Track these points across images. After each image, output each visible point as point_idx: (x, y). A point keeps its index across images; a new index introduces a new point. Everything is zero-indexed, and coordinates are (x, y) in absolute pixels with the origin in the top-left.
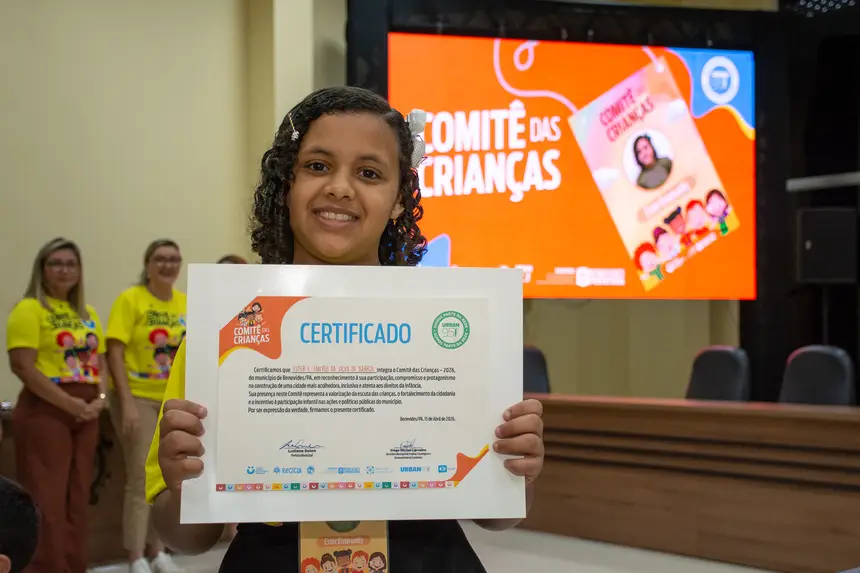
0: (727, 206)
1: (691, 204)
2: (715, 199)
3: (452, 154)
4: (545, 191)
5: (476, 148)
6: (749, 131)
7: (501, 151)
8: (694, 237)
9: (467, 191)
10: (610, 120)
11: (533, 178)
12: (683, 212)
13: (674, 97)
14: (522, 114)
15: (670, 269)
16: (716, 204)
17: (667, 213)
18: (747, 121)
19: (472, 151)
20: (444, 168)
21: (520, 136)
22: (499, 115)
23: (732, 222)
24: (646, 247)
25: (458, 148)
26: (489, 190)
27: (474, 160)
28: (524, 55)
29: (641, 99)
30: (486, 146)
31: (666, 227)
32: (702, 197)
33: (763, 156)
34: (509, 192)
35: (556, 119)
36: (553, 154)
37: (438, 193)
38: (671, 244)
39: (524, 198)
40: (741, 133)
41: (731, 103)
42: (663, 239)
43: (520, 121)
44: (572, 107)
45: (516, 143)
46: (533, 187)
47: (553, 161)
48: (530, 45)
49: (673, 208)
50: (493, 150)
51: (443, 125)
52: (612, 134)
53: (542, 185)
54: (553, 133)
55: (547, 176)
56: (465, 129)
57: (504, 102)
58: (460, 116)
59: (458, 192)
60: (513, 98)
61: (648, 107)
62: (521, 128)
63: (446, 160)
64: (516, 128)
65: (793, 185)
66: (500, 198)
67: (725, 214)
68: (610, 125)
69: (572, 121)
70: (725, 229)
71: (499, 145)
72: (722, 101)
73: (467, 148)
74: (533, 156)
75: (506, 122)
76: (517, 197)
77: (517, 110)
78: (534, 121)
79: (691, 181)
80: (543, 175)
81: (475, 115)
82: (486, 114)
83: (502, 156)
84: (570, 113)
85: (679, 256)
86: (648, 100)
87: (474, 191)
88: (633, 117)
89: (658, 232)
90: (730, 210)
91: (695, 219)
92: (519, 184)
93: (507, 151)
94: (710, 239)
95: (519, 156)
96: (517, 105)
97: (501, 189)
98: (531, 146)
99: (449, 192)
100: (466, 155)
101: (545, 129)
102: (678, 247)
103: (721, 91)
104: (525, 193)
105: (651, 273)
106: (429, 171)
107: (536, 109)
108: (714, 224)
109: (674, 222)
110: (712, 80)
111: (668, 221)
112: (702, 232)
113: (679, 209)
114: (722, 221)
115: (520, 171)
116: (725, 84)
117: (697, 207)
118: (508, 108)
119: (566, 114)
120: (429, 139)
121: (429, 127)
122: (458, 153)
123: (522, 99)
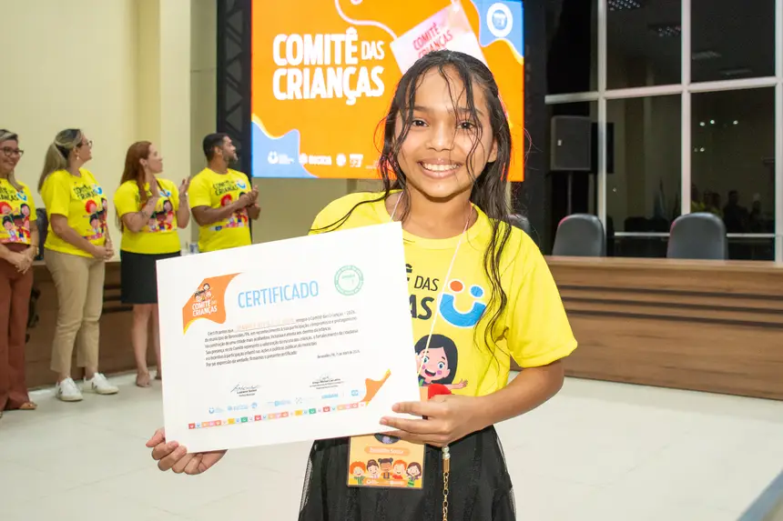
3: (301, 67)
4: (371, 98)
5: (320, 63)
6: (520, 59)
7: (339, 66)
9: (313, 96)
10: (421, 46)
11: (364, 87)
13: (467, 31)
14: (355, 38)
18: (518, 51)
19: (317, 65)
20: (295, 81)
21: (354, 55)
22: (338, 38)
25: (306, 63)
26: (331, 96)
27: (319, 71)
29: (443, 31)
30: (328, 62)
33: (528, 77)
34: (345, 98)
35: (381, 43)
36: (379, 70)
37: (290, 97)
39: (356, 102)
40: (514, 60)
41: (507, 37)
43: (354, 43)
44: (392, 34)
45: (350, 60)
46: (363, 94)
47: (378, 75)
50: (333, 65)
51: (295, 45)
53: (370, 93)
54: (379, 53)
55: (374, 86)
56: (312, 48)
57: (342, 28)
58: (308, 37)
59: (306, 97)
60: (349, 25)
61: (448, 37)
62: (355, 49)
63: (297, 72)
64: (350, 49)
65: (550, 99)
66: (338, 102)
68: (421, 50)
69: (394, 46)
71: (338, 61)
72: (501, 35)
73: (313, 63)
74: (364, 70)
75: (343, 43)
76: (351, 102)
77: (352, 35)
78: (364, 43)
80: (371, 86)
81: (319, 37)
82: (327, 36)
83: (340, 70)
84: (392, 40)
86: (448, 31)
87: (318, 96)
88: (438, 44)
92: (353, 93)
93: (344, 65)
95: (352, 70)
96: (351, 31)
97: (339, 95)
98: (361, 63)
99: (299, 96)
100: (312, 68)
101: (372, 50)
103: (500, 28)
104: (357, 99)
106: (283, 80)
107: (366, 34)
110: (494, 20)
115: (353, 81)
116: (503, 23)
118: (345, 33)
119: (388, 39)
120: (283, 55)
121: (283, 45)
122: (306, 66)
123: (355, 27)
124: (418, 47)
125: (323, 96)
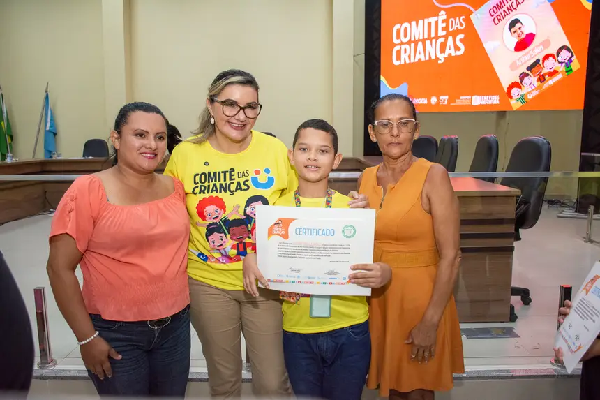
0: (572, 56)
1: (546, 57)
2: (563, 52)
3: (409, 43)
4: (456, 56)
5: (421, 38)
6: (588, 5)
7: (433, 38)
8: (547, 77)
10: (496, 13)
11: (450, 50)
12: (541, 63)
14: (445, 17)
16: (565, 55)
17: (529, 64)
19: (419, 40)
20: (405, 52)
21: (443, 29)
22: (433, 20)
24: (515, 85)
25: (413, 39)
27: (420, 44)
30: (426, 37)
31: (529, 72)
32: (554, 52)
34: (437, 59)
35: (463, 17)
36: (461, 36)
37: (402, 62)
39: (445, 61)
42: (526, 80)
43: (443, 21)
44: (471, 9)
45: (441, 33)
46: (450, 54)
47: (461, 40)
49: (534, 60)
50: (430, 38)
51: (406, 29)
52: (496, 21)
53: (455, 53)
54: (461, 25)
55: (457, 48)
56: (416, 29)
57: (436, 12)
58: (414, 24)
60: (441, 9)
62: (444, 25)
63: (407, 46)
64: (441, 25)
67: (570, 61)
68: (495, 16)
69: (472, 17)
70: (569, 71)
71: (433, 35)
73: (417, 39)
74: (450, 39)
75: (437, 23)
76: (441, 61)
77: (443, 15)
78: (451, 20)
79: (546, 43)
80: (456, 48)
81: (421, 22)
82: (426, 20)
83: (434, 41)
84: (471, 13)
85: (536, 89)
88: (510, 9)
89: (523, 76)
90: (574, 58)
92: (443, 55)
93: (437, 37)
94: (559, 77)
95: (442, 40)
96: (442, 13)
97: (434, 57)
98: (449, 34)
100: (416, 43)
101: (457, 24)
102: (536, 84)
104: (446, 58)
105: (518, 100)
106: (399, 52)
107: (452, 13)
108: (561, 68)
109: (534, 69)
111: (529, 69)
112: (553, 73)
113: (538, 60)
114: (567, 65)
115: (443, 47)
117: (551, 58)
118: (438, 16)
119: (468, 13)
120: (398, 37)
121: (398, 31)
122: (412, 42)
123: (444, 9)
124: (493, 13)
125: (423, 59)
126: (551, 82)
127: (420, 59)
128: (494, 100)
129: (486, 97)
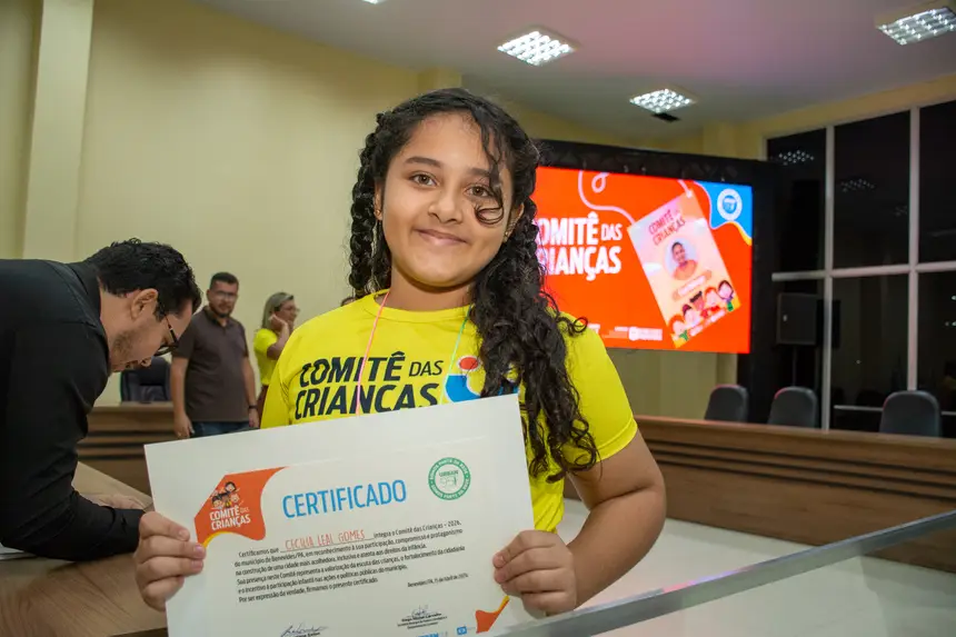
0: (732, 292)
1: (709, 290)
2: (725, 287)
4: (610, 275)
5: (565, 243)
6: (748, 239)
7: (581, 246)
8: (710, 313)
9: (557, 272)
10: (656, 231)
11: (602, 265)
12: (703, 294)
13: (698, 217)
14: (596, 221)
15: (693, 334)
16: (726, 290)
17: (692, 296)
18: (747, 232)
19: (562, 246)
21: (594, 236)
22: (581, 222)
23: (736, 303)
24: (676, 318)
26: (572, 272)
27: (563, 252)
28: (599, 183)
29: (676, 217)
30: (571, 242)
31: (691, 305)
32: (716, 286)
33: (757, 257)
34: (585, 274)
35: (619, 226)
36: (616, 249)
38: (694, 317)
39: (595, 279)
40: (743, 242)
41: (736, 220)
42: (689, 312)
43: (595, 226)
44: (630, 219)
45: (591, 241)
46: (602, 271)
47: (616, 254)
48: (603, 176)
49: (695, 292)
50: (576, 245)
51: (543, 227)
52: (657, 240)
53: (608, 270)
54: (617, 235)
55: (611, 264)
57: (584, 213)
58: (554, 220)
60: (591, 210)
61: (681, 223)
62: (595, 231)
64: (592, 231)
65: (777, 277)
66: (579, 278)
67: (731, 297)
68: (655, 234)
69: (629, 228)
70: (730, 308)
71: (580, 242)
72: (731, 218)
73: (559, 243)
74: (603, 250)
75: (585, 226)
76: (591, 277)
77: (593, 218)
78: (604, 226)
79: (708, 275)
80: (609, 264)
81: (564, 221)
82: (571, 221)
83: (581, 249)
84: (629, 223)
85: (700, 324)
86: (681, 218)
88: (671, 229)
89: (686, 308)
90: (734, 295)
91: (711, 300)
92: (593, 268)
93: (585, 246)
94: (720, 314)
95: (593, 250)
96: (592, 215)
97: (580, 272)
98: (601, 244)
100: (557, 248)
101: (611, 232)
102: (700, 319)
103: (730, 212)
104: (597, 275)
105: (681, 336)
107: (606, 218)
108: (723, 304)
109: (697, 301)
110: (724, 205)
111: (692, 300)
112: (716, 309)
113: (700, 292)
114: (729, 302)
115: (593, 260)
116: (732, 207)
117: (713, 292)
118: (587, 217)
119: (626, 224)
123: (596, 211)
125: (566, 272)
126: (714, 318)
127: (562, 272)
128: (655, 335)
129: (646, 331)
